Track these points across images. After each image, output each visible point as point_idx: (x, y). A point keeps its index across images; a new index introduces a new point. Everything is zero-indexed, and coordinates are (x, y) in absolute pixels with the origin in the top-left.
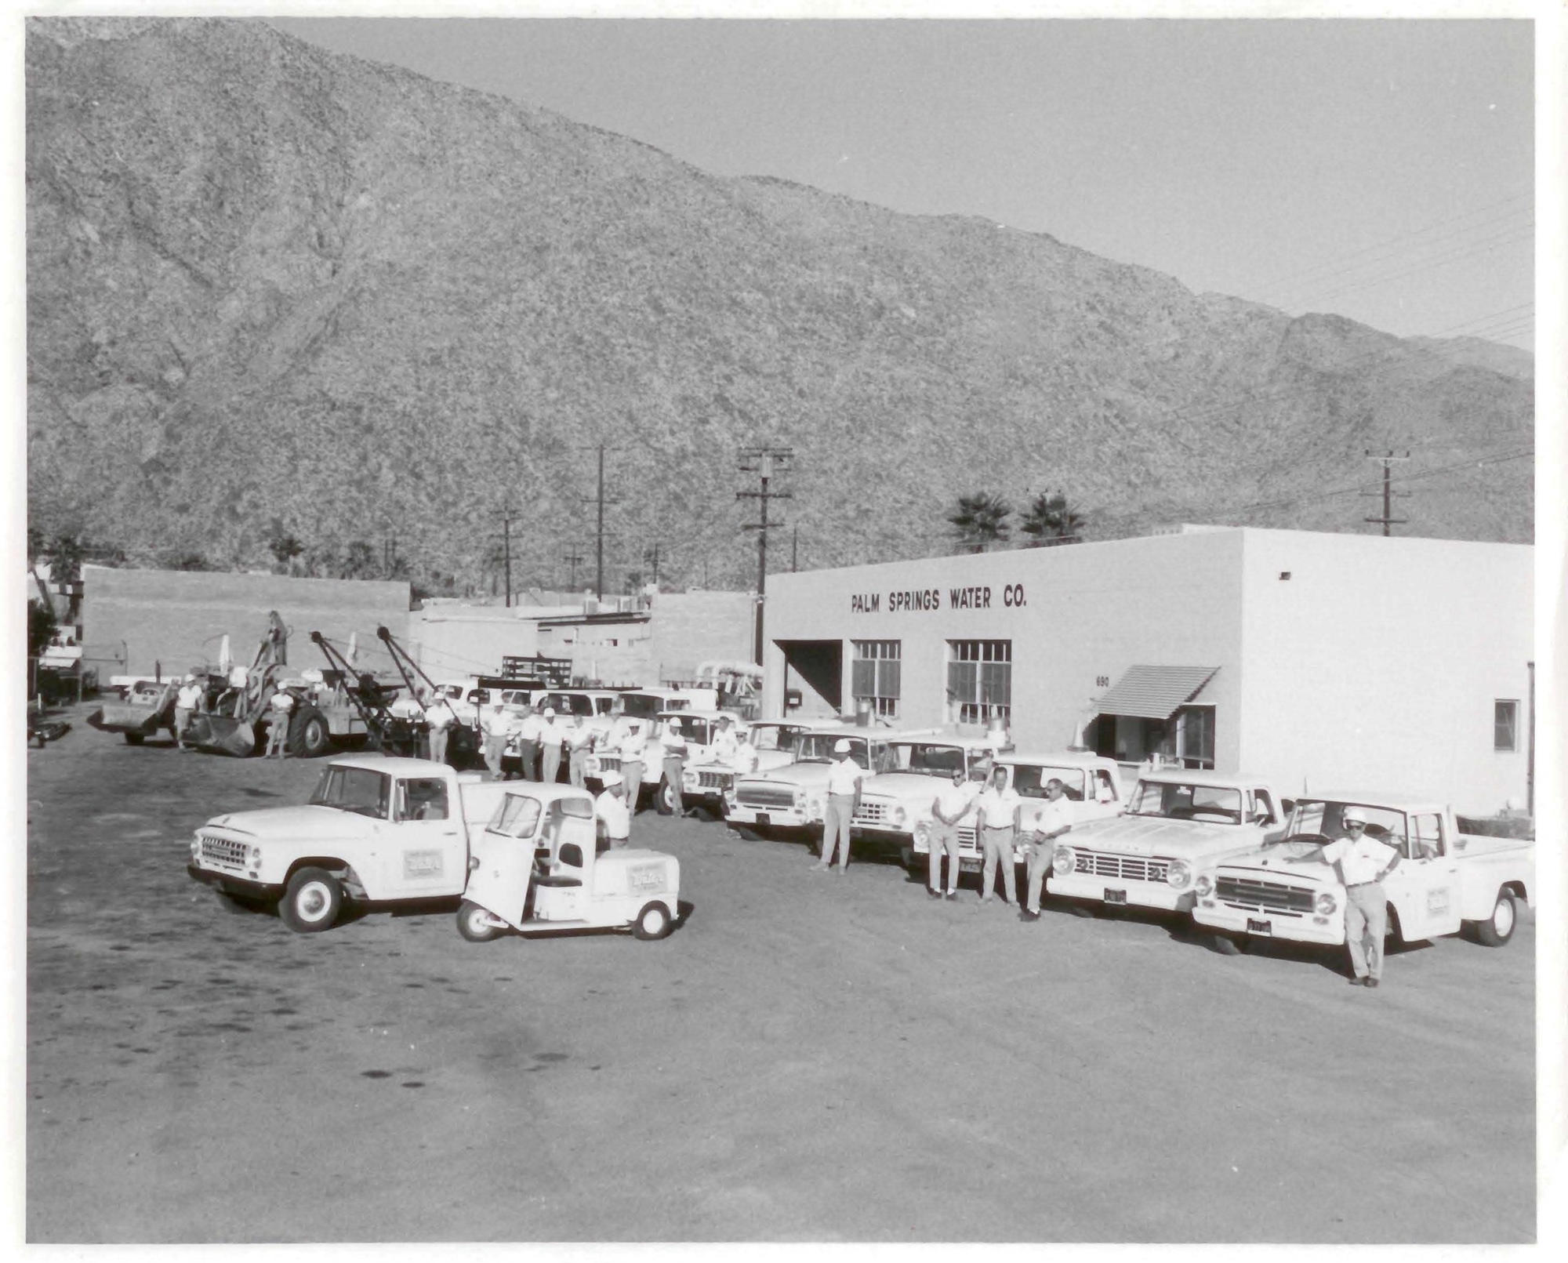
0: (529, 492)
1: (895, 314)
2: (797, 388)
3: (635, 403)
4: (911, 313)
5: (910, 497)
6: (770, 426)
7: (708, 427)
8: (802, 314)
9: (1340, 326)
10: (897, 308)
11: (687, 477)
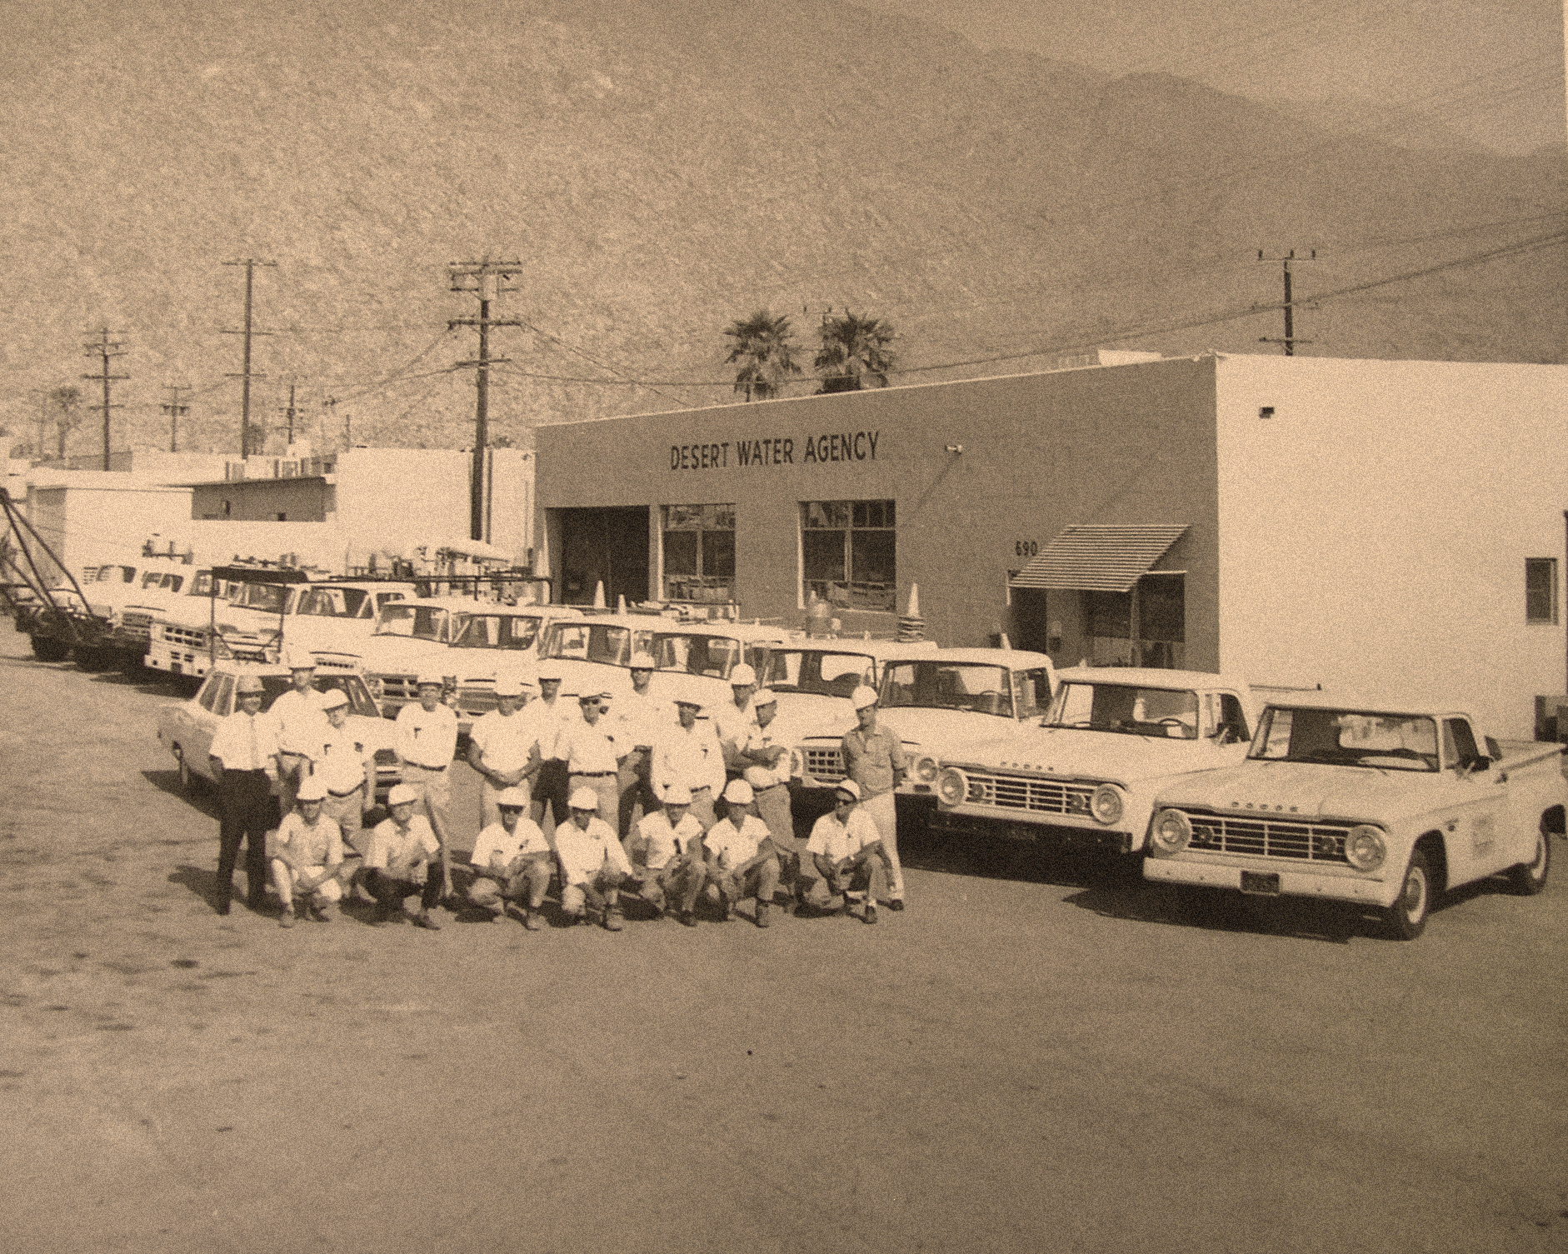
0: (91, 318)
1: (586, 84)
2: (458, 181)
3: (238, 200)
4: (606, 82)
5: (610, 322)
6: (420, 233)
7: (338, 234)
8: (463, 87)
9: (1175, 88)
10: (588, 77)
11: (312, 299)
